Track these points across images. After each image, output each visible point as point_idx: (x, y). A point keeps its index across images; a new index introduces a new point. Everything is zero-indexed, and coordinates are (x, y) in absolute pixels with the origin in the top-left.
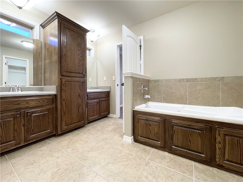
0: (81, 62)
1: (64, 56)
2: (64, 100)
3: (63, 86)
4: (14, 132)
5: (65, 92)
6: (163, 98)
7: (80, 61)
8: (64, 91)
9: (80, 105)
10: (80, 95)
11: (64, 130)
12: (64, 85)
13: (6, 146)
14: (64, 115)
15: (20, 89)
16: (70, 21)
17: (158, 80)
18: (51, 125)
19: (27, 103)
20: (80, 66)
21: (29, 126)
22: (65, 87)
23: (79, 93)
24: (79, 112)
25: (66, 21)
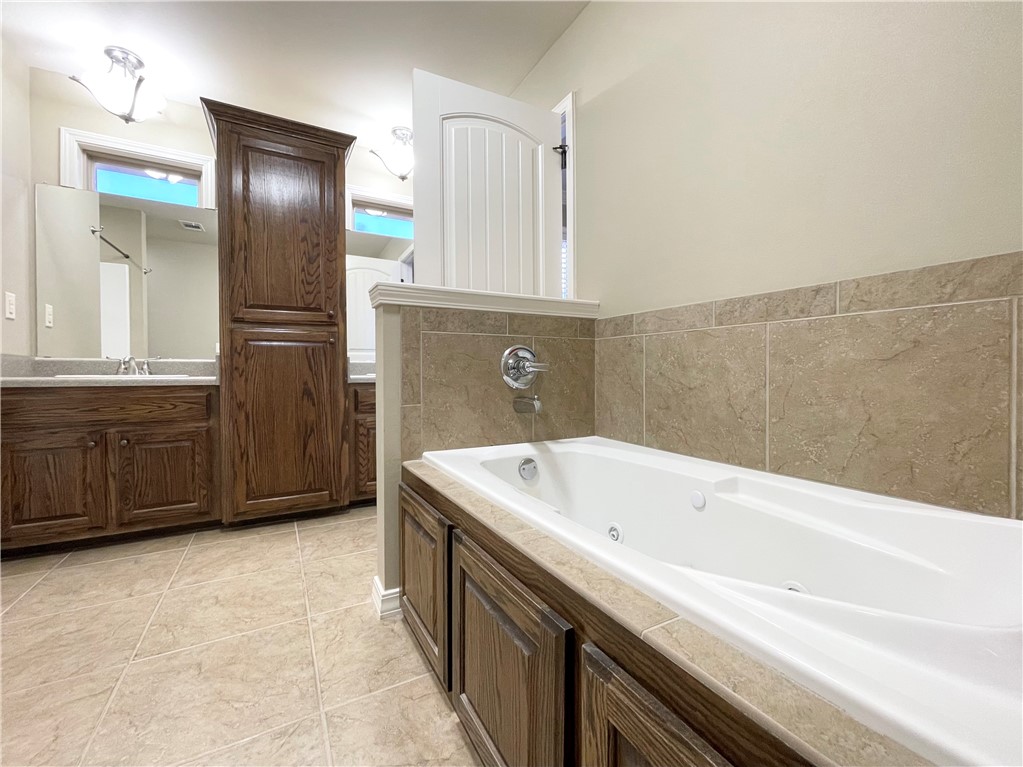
0: (315, 264)
1: (240, 249)
2: (241, 406)
3: (236, 355)
4: (86, 490)
5: (246, 380)
6: (649, 417)
7: (310, 261)
8: (241, 376)
9: (312, 430)
10: (313, 390)
11: (244, 513)
12: (240, 354)
13: (61, 526)
14: (242, 458)
15: (145, 367)
16: (263, 119)
17: (625, 317)
18: (200, 486)
19: (122, 408)
20: (310, 279)
21: (128, 481)
22: (247, 360)
23: (306, 383)
24: (307, 454)
25: (249, 122)
